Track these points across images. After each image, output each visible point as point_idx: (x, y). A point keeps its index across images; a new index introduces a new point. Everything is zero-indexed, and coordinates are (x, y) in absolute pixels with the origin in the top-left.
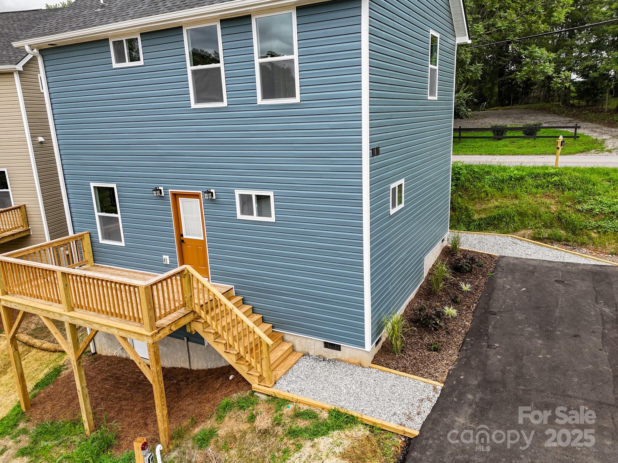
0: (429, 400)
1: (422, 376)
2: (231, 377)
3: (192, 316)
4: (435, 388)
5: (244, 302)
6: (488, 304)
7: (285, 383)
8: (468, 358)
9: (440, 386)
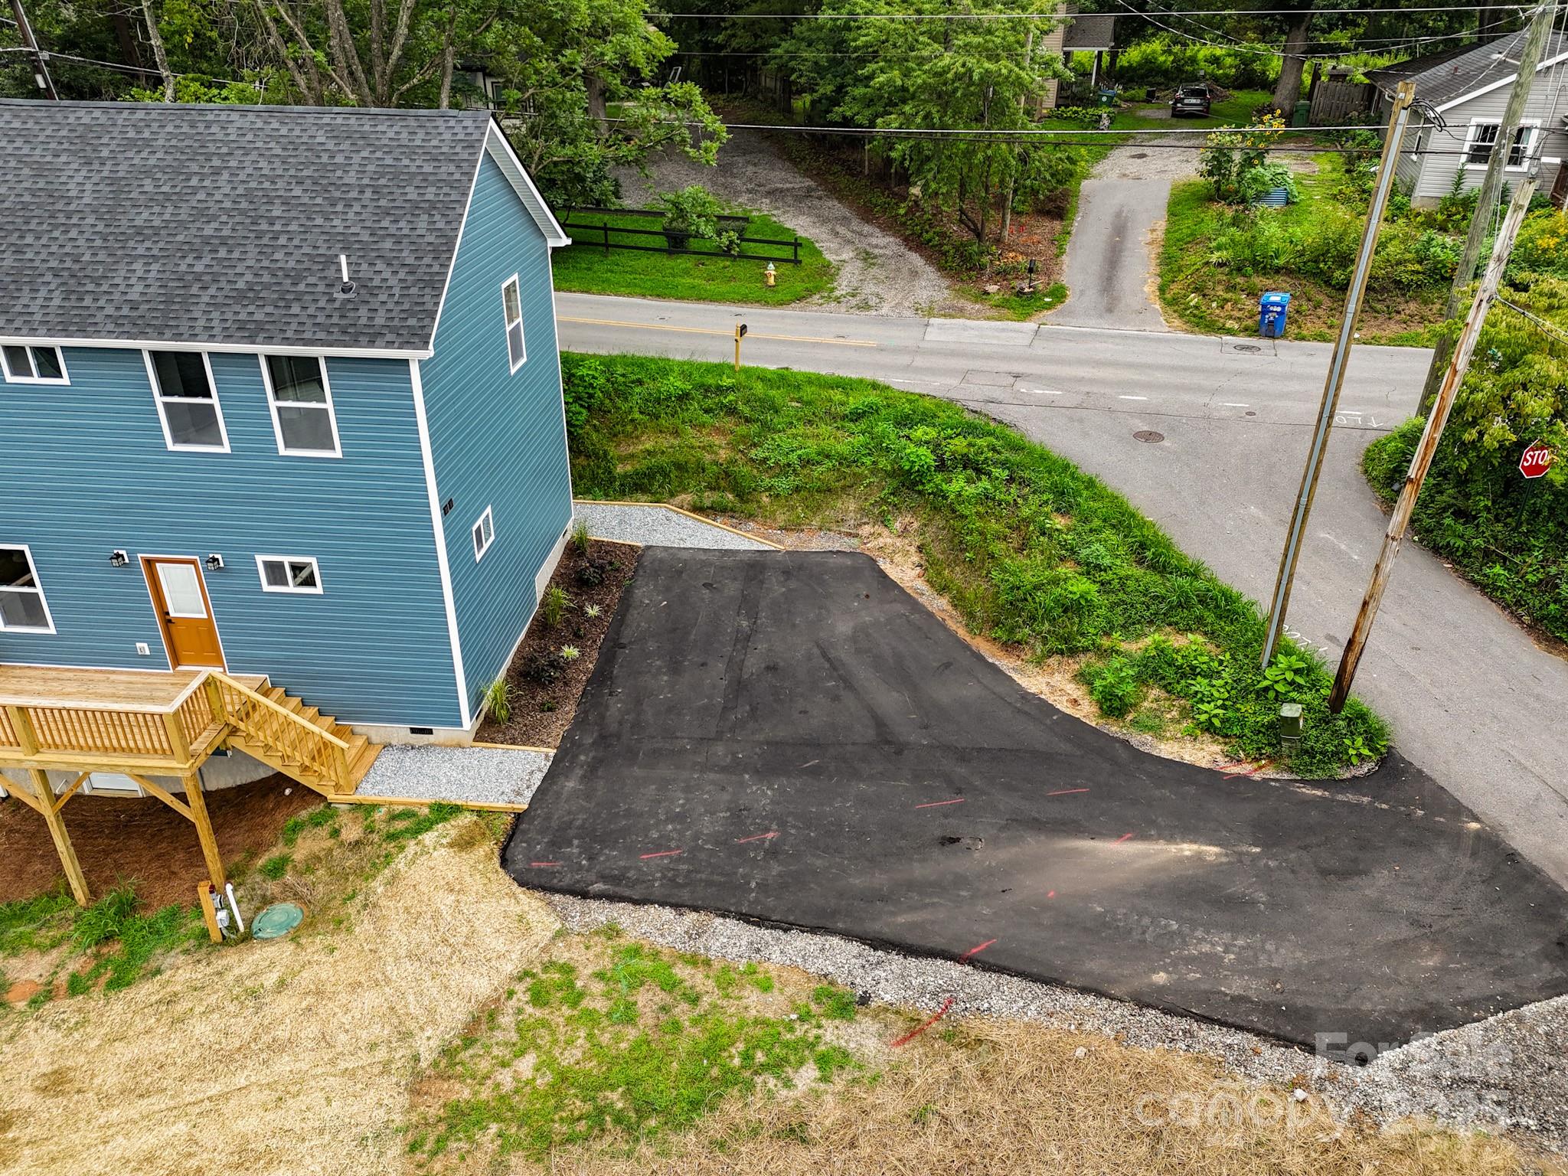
0: (540, 770)
1: (533, 744)
2: (288, 792)
3: (226, 731)
4: (547, 756)
5: (287, 694)
6: (618, 633)
7: (369, 786)
8: (586, 712)
9: (552, 752)
